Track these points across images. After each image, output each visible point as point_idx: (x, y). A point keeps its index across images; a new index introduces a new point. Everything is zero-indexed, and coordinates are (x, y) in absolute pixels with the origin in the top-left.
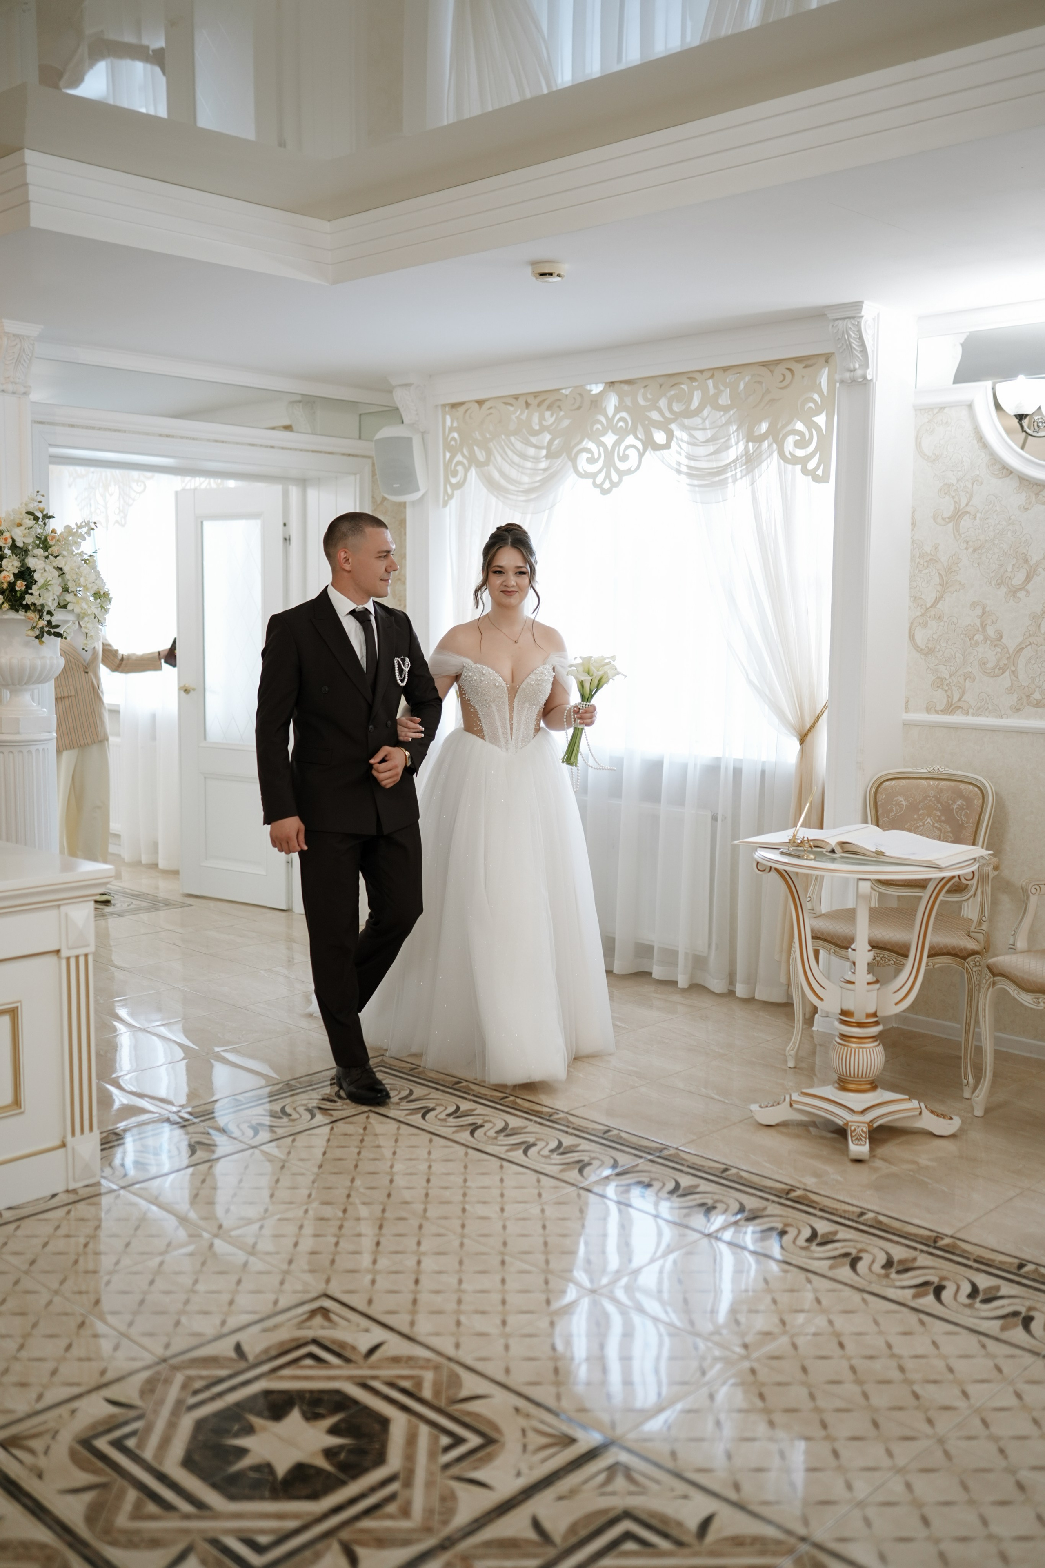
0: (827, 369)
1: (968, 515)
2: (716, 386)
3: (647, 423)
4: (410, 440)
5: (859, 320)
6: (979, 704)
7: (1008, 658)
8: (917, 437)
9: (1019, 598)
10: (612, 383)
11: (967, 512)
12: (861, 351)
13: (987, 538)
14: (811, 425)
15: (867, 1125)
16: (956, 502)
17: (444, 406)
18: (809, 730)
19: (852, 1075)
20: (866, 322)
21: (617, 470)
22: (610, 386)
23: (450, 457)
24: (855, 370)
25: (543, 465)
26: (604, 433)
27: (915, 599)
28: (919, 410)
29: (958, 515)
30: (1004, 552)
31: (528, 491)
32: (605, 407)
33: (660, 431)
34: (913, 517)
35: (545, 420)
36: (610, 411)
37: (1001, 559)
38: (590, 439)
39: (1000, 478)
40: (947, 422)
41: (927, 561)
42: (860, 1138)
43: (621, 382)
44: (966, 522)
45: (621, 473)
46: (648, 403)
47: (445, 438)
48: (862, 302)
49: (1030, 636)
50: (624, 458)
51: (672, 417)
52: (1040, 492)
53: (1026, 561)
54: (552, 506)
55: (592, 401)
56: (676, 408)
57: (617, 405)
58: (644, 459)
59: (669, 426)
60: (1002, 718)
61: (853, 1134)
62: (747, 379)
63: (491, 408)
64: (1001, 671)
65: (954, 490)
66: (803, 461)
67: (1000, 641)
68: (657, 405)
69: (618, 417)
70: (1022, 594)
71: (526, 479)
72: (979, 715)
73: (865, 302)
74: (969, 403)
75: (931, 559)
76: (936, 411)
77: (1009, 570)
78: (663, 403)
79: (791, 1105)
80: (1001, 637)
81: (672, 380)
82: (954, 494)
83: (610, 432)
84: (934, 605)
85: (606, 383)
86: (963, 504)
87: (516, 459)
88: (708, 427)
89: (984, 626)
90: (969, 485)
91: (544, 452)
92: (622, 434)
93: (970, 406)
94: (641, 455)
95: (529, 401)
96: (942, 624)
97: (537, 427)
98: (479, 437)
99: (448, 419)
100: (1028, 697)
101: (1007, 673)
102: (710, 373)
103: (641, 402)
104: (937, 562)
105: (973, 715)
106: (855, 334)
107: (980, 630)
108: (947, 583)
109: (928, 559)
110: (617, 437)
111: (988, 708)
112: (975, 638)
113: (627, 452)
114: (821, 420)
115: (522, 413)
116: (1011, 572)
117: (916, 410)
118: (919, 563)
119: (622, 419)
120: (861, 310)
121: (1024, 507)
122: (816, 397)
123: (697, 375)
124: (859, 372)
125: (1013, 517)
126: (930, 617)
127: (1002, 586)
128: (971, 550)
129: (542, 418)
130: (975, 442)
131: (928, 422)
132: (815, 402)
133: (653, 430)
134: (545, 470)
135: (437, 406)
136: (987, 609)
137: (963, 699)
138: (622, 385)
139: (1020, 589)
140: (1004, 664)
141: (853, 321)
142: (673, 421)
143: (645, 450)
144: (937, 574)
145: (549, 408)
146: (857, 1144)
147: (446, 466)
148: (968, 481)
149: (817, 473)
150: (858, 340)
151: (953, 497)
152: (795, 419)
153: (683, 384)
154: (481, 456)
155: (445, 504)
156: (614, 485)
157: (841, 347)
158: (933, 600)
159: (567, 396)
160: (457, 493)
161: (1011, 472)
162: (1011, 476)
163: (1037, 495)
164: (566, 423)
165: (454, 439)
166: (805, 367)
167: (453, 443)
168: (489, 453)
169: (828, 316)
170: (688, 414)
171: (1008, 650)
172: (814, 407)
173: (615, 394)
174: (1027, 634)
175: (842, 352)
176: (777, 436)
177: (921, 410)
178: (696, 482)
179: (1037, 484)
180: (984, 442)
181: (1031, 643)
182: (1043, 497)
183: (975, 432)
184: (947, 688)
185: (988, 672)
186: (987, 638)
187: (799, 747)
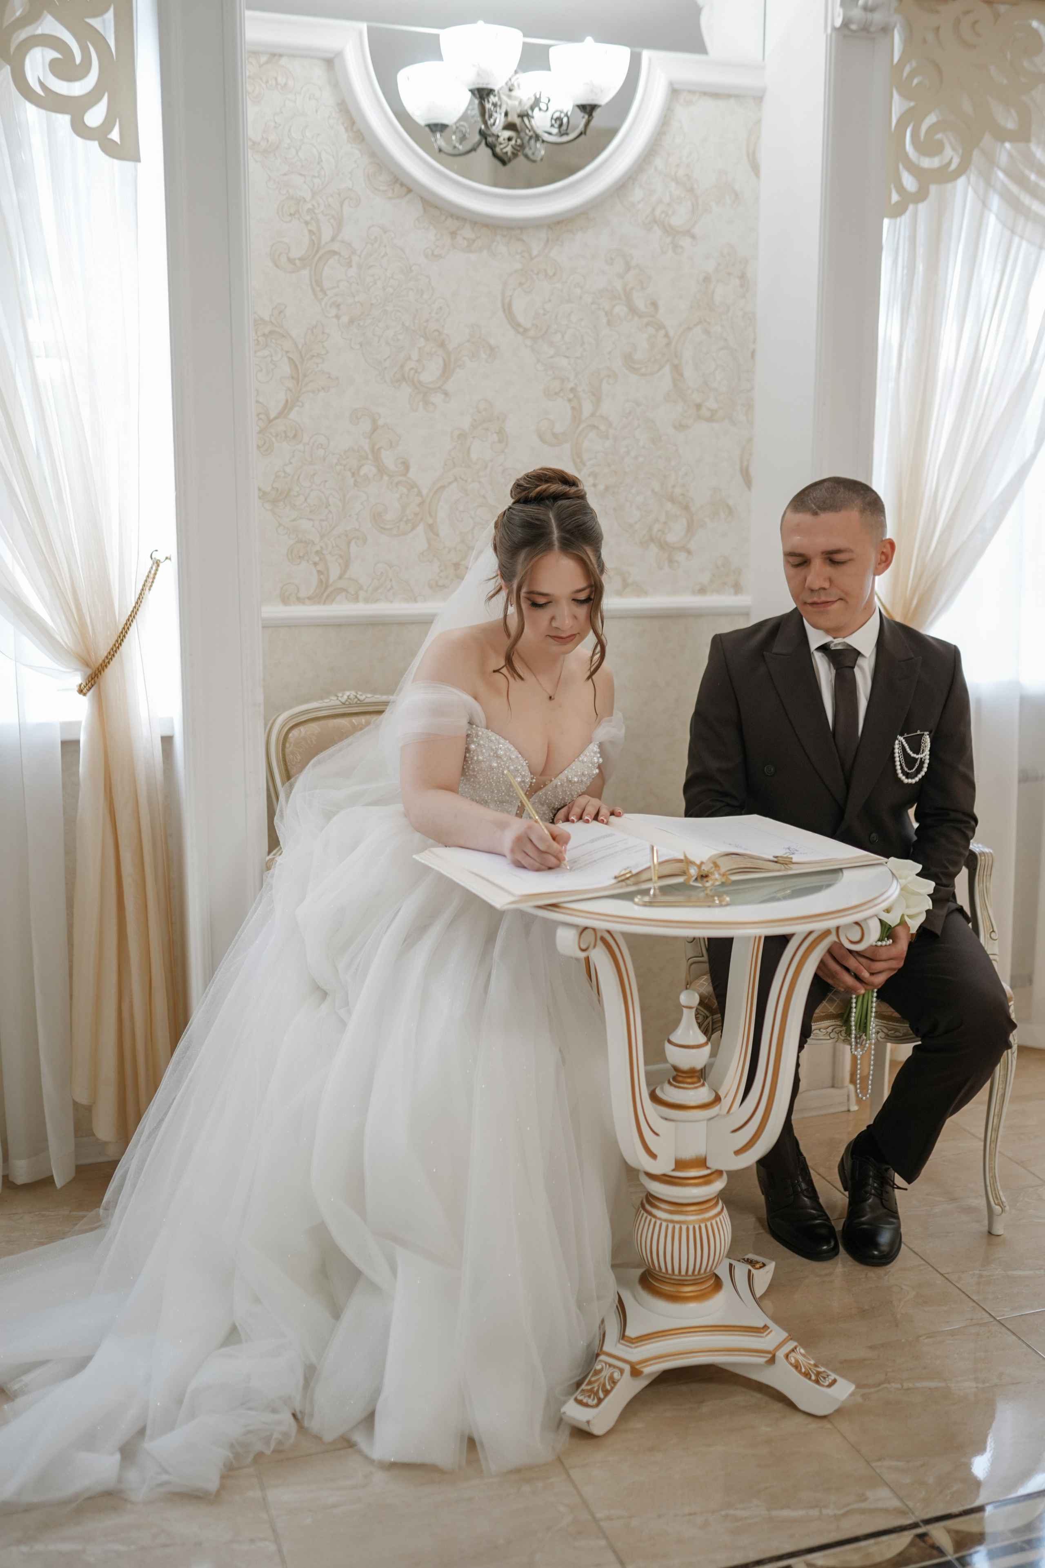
1: (336, 257)
6: (374, 581)
7: (421, 504)
9: (432, 403)
11: (335, 253)
13: (373, 301)
14: (85, 33)
16: (310, 233)
18: (101, 663)
29: (316, 256)
30: (403, 325)
37: (399, 337)
39: (391, 197)
40: (286, 84)
41: (264, 335)
44: (333, 270)
49: (454, 466)
52: (459, 229)
53: (442, 344)
60: (414, 601)
64: (410, 525)
65: (309, 211)
66: (77, 109)
70: (436, 398)
72: (376, 600)
74: (331, 55)
75: (271, 332)
76: (263, 59)
77: (415, 357)
80: (406, 469)
82: (308, 218)
84: (284, 413)
86: (326, 236)
89: (375, 451)
90: (335, 205)
93: (331, 62)
96: (300, 447)
100: (454, 564)
101: (421, 528)
104: (285, 337)
105: (367, 601)
108: (304, 375)
109: (266, 331)
111: (392, 587)
112: (363, 471)
114: (106, 27)
116: (417, 361)
121: (433, 254)
125: (415, 268)
126: (277, 435)
127: (403, 384)
128: (345, 319)
130: (342, 129)
131: (250, 78)
136: (380, 422)
137: (346, 576)
139: (433, 389)
140: (413, 514)
144: (285, 359)
148: (332, 196)
149: (108, 137)
152: (45, 14)
161: (409, 191)
162: (408, 197)
163: (453, 234)
171: (419, 491)
174: (449, 463)
179: (452, 216)
180: (359, 130)
181: (456, 479)
182: (464, 238)
183: (341, 111)
184: (317, 559)
185: (387, 527)
186: (382, 470)
187: (84, 691)
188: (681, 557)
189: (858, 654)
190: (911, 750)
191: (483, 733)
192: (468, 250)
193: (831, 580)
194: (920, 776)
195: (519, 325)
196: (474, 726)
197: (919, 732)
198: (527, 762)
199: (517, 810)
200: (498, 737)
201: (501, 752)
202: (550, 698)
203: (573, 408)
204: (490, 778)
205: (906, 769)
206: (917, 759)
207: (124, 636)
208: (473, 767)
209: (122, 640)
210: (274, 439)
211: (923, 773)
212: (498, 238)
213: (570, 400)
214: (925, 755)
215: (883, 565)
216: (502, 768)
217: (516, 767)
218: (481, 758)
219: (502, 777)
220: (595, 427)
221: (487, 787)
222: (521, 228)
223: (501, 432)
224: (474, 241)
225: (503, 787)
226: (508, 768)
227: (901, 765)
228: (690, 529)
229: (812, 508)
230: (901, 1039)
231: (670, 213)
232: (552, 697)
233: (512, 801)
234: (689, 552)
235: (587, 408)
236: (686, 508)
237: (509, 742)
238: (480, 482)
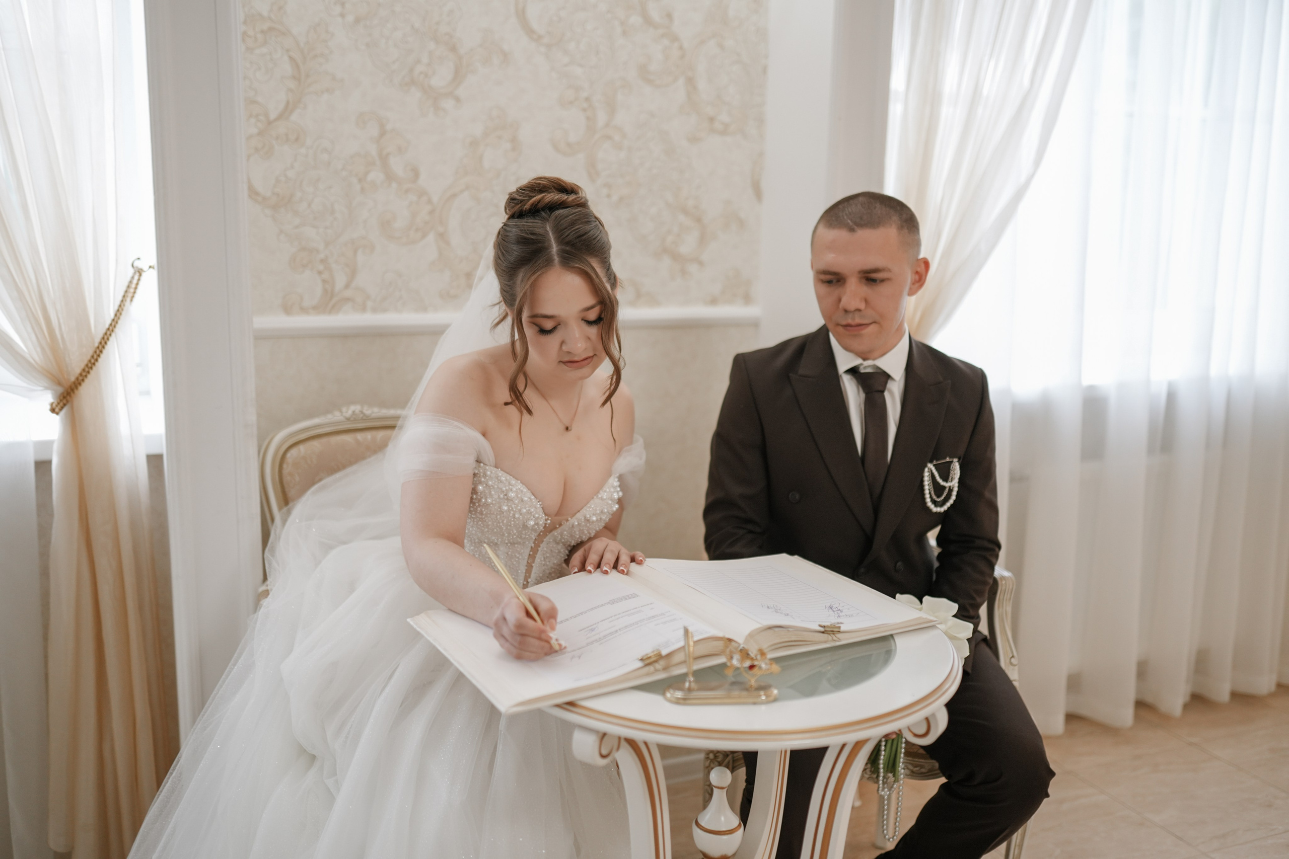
6: (383, 291)
7: (431, 212)
9: (443, 110)
18: (81, 374)
30: (413, 26)
37: (408, 39)
41: (262, 32)
49: (466, 174)
53: (454, 48)
64: (420, 234)
67: (413, 182)
70: (448, 103)
72: (385, 310)
75: (271, 29)
77: (425, 60)
80: (416, 176)
84: (285, 114)
89: (383, 157)
96: (303, 151)
100: (465, 275)
101: (431, 237)
104: (285, 34)
105: (374, 310)
107: (377, 162)
108: (306, 75)
109: (265, 27)
111: (402, 297)
112: (371, 176)
116: (427, 64)
126: (278, 138)
127: (413, 88)
128: (350, 18)
136: (389, 127)
137: (353, 285)
139: (444, 95)
140: (423, 222)
144: (286, 58)
158: (282, 106)
171: (429, 199)
174: (461, 170)
181: (468, 187)
184: (321, 267)
185: (396, 235)
186: (390, 177)
187: (57, 410)
188: (693, 268)
189: (887, 377)
190: (941, 477)
191: (491, 472)
193: (866, 301)
194: (948, 504)
195: (533, 31)
196: (482, 465)
197: (948, 459)
198: (541, 503)
199: (530, 551)
200: (509, 477)
201: (512, 495)
202: (567, 429)
203: (588, 118)
204: (500, 521)
205: (935, 497)
206: (944, 488)
207: (101, 352)
208: (481, 510)
209: (99, 356)
210: (274, 142)
211: (951, 501)
213: (584, 110)
214: (954, 483)
215: (917, 285)
216: (513, 511)
217: (529, 510)
218: (489, 500)
219: (514, 521)
220: (609, 137)
221: (497, 530)
223: (514, 140)
225: (514, 530)
226: (520, 510)
227: (930, 493)
228: (703, 240)
229: (848, 224)
230: (929, 775)
232: (569, 428)
233: (524, 543)
234: (701, 263)
235: (602, 117)
236: (699, 220)
237: (521, 482)
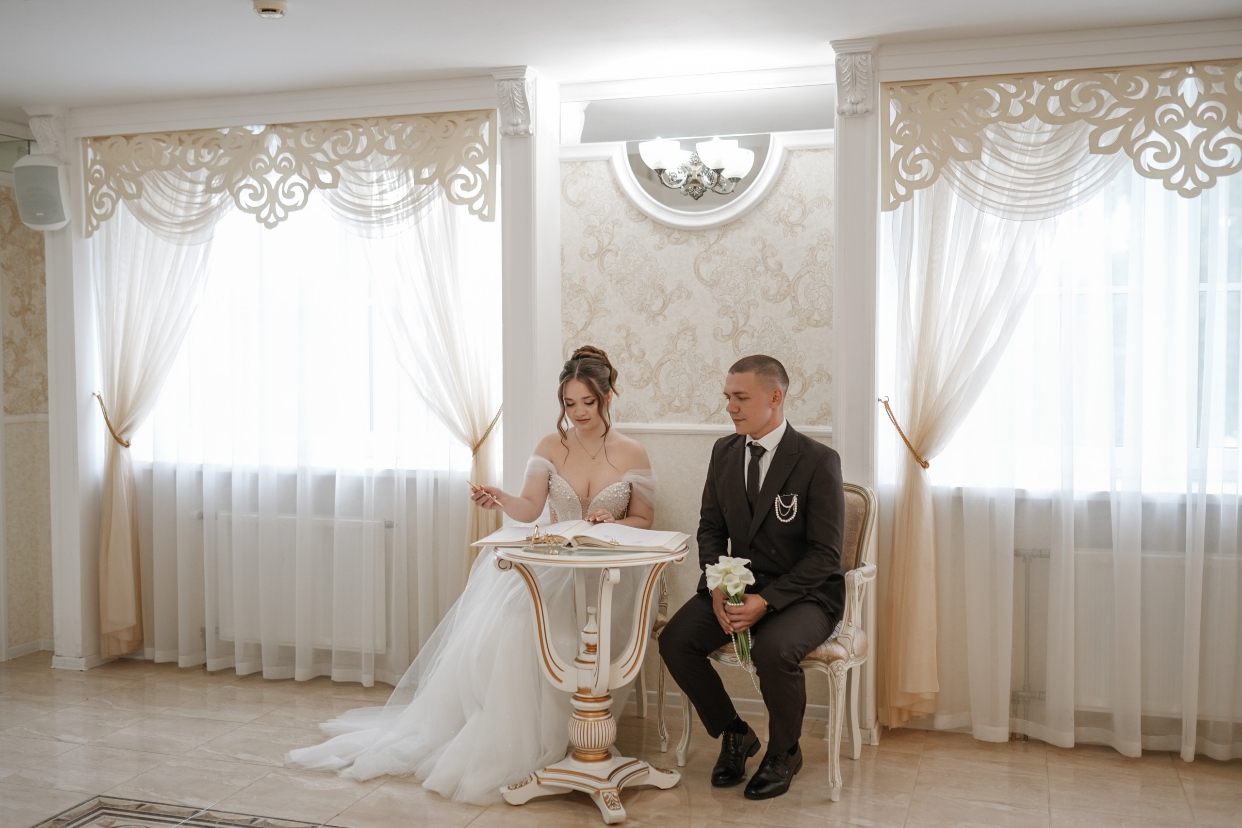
0: (487, 124)
1: (611, 252)
2: (381, 133)
3: (312, 163)
4: (55, 169)
5: (522, 82)
6: (628, 411)
7: (650, 373)
8: (563, 186)
9: (657, 321)
10: (274, 125)
11: (610, 250)
12: (523, 109)
13: (628, 272)
14: (475, 171)
15: (616, 790)
16: (599, 241)
17: (85, 139)
18: (480, 442)
19: (586, 746)
20: (528, 84)
21: (282, 205)
22: (271, 128)
23: (93, 190)
24: (518, 125)
25: (198, 200)
26: (268, 171)
27: (567, 323)
28: (564, 162)
29: (601, 252)
30: (643, 283)
31: (184, 224)
32: (268, 147)
33: (326, 172)
34: (562, 253)
35: (202, 157)
36: (273, 151)
37: (641, 289)
38: (252, 176)
39: (637, 222)
40: (589, 174)
41: (575, 291)
42: (614, 803)
43: (283, 125)
44: (609, 259)
45: (287, 209)
46: (312, 146)
47: (87, 171)
48: (526, 66)
49: (669, 353)
50: (290, 195)
51: (337, 159)
52: (671, 234)
53: (663, 292)
54: (211, 239)
55: (253, 141)
56: (342, 150)
57: (280, 146)
58: (310, 196)
59: (335, 167)
60: (648, 423)
61: (607, 801)
62: (409, 130)
63: (140, 143)
64: (645, 383)
65: (597, 232)
66: (470, 202)
67: (643, 358)
68: (322, 147)
69: (281, 157)
70: (660, 319)
71: (181, 212)
72: (628, 421)
73: (529, 67)
74: (607, 159)
75: (580, 290)
76: (578, 164)
77: (648, 298)
78: (327, 146)
79: (539, 783)
80: (644, 354)
81: (337, 125)
82: (598, 235)
83: (273, 170)
84: (584, 329)
85: (267, 125)
86: (606, 243)
87: (169, 191)
88: (371, 169)
89: (629, 346)
90: (611, 228)
91: (200, 188)
92: (286, 174)
93: (609, 162)
94: (307, 193)
95: (183, 138)
97: (191, 163)
98: (127, 171)
99: (90, 152)
100: (669, 404)
101: (650, 385)
102: (375, 121)
103: (305, 144)
104: (585, 292)
105: (623, 421)
106: (519, 93)
107: (626, 349)
108: (595, 310)
109: (577, 289)
110: (282, 175)
111: (636, 415)
112: (622, 356)
113: (292, 190)
114: (484, 167)
115: (175, 149)
116: (650, 300)
117: (561, 163)
118: (569, 292)
119: (285, 159)
120: (524, 73)
121: (658, 247)
122: (478, 146)
123: (362, 123)
124: (522, 127)
125: (649, 255)
126: (581, 339)
127: (643, 312)
128: (614, 282)
129: (198, 155)
130: (614, 191)
131: (572, 173)
132: (477, 150)
133: (319, 170)
134: (202, 204)
135: (77, 139)
136: (631, 331)
138: (284, 128)
139: (658, 314)
140: (648, 377)
141: (517, 83)
142: (338, 163)
143: (311, 187)
144: (586, 302)
145: (205, 146)
146: (613, 809)
147: (89, 199)
148: (609, 224)
149: (483, 213)
150: (521, 99)
151: (597, 237)
152: (460, 165)
153: (347, 130)
154: (131, 188)
155: (89, 234)
156: (279, 219)
157: (504, 105)
158: (583, 324)
159: (225, 135)
160: (103, 224)
161: (646, 217)
162: (646, 220)
163: (669, 236)
164: (224, 161)
165: (98, 171)
166: (467, 121)
167: (97, 175)
168: (140, 187)
169: (494, 76)
170: (354, 157)
171: (650, 366)
172: (477, 156)
173: (276, 135)
174: (666, 351)
175: (506, 109)
176: (444, 179)
177: (565, 163)
178: (361, 218)
179: (668, 228)
180: (622, 192)
181: (669, 360)
182: (674, 238)
183: (614, 183)
185: (634, 384)
186: (631, 355)
187: (473, 455)
188: (799, 403)
189: (766, 452)
190: (784, 503)
192: (676, 243)
194: (792, 518)
195: (703, 280)
197: (791, 495)
203: (734, 322)
206: (787, 509)
207: (488, 433)
210: (579, 341)
212: (692, 236)
213: (732, 318)
214: (794, 507)
220: (746, 331)
222: (704, 231)
223: (694, 335)
224: (679, 239)
227: (780, 512)
228: (804, 387)
231: (789, 215)
232: (594, 458)
234: (804, 400)
235: (741, 321)
236: (803, 375)
238: (682, 361)
